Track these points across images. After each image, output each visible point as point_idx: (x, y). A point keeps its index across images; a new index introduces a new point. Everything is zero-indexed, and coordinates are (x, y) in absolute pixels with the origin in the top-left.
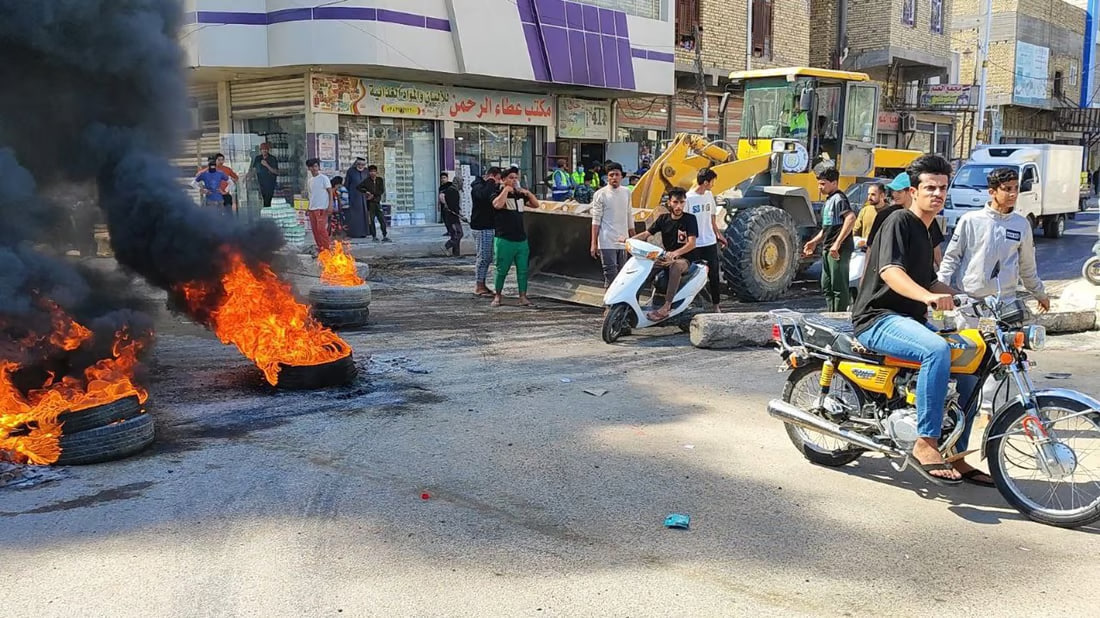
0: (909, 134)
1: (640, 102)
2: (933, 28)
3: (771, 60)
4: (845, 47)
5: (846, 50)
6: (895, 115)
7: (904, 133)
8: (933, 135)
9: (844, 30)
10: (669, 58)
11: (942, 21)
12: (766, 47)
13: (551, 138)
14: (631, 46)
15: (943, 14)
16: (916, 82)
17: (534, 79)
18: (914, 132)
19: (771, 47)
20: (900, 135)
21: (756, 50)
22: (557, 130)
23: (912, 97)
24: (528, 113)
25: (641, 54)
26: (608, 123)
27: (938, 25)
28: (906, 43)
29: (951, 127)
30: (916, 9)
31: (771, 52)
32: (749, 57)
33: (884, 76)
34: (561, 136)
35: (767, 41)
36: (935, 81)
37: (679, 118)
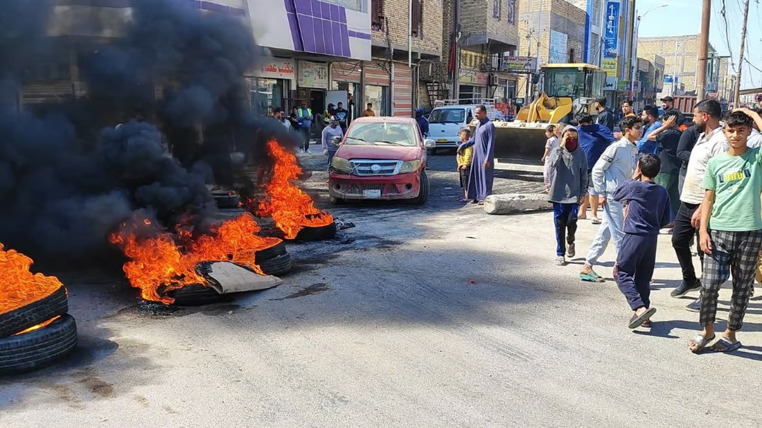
0: (494, 87)
1: (348, 64)
2: (509, 21)
3: (422, 39)
4: (459, 31)
5: (460, 33)
6: (486, 75)
7: (491, 86)
8: (505, 88)
9: (459, 21)
10: (367, 37)
11: (514, 16)
12: (419, 30)
13: (294, 87)
14: (348, 29)
15: (514, 13)
16: (497, 55)
17: (294, 50)
18: (497, 86)
19: (421, 31)
20: (489, 87)
21: (413, 32)
22: (297, 82)
23: (495, 64)
24: (280, 70)
25: (353, 34)
26: (327, 78)
27: (512, 19)
28: (495, 30)
29: (515, 82)
30: (500, 9)
31: (422, 34)
32: (410, 37)
33: (481, 50)
34: (300, 86)
35: (419, 27)
36: (507, 54)
37: (367, 75)
